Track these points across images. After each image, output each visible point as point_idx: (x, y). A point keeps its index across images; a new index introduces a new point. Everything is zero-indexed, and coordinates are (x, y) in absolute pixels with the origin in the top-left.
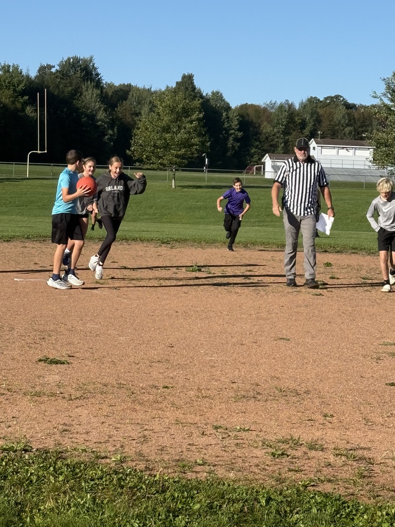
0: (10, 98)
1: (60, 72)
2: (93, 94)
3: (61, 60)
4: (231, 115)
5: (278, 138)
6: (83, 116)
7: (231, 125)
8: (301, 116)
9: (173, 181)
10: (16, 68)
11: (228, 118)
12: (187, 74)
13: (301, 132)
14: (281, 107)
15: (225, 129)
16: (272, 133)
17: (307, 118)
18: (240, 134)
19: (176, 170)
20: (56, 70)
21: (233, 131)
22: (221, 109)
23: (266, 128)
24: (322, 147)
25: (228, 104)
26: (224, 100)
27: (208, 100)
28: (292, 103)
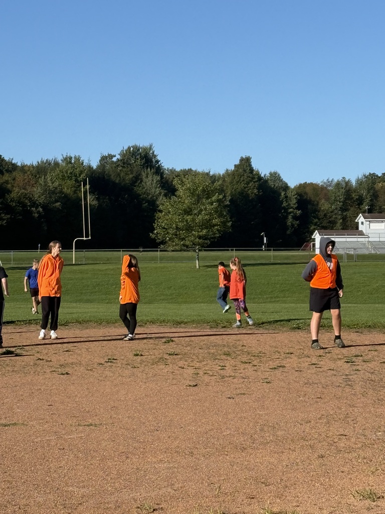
0: (71, 188)
1: (121, 160)
2: (153, 180)
3: (122, 149)
4: (289, 194)
5: (336, 214)
6: (144, 202)
7: (289, 204)
8: (358, 192)
9: (197, 261)
10: (78, 159)
11: (286, 197)
12: (244, 157)
13: (359, 208)
14: (338, 184)
15: (284, 208)
16: (330, 210)
17: (364, 194)
18: (299, 212)
19: (200, 250)
20: (118, 159)
21: (291, 210)
22: (280, 189)
23: (324, 206)
24: (370, 221)
25: (286, 184)
26: (282, 180)
27: (266, 181)
28: (348, 181)
